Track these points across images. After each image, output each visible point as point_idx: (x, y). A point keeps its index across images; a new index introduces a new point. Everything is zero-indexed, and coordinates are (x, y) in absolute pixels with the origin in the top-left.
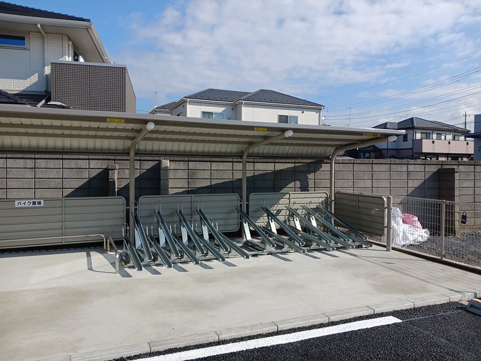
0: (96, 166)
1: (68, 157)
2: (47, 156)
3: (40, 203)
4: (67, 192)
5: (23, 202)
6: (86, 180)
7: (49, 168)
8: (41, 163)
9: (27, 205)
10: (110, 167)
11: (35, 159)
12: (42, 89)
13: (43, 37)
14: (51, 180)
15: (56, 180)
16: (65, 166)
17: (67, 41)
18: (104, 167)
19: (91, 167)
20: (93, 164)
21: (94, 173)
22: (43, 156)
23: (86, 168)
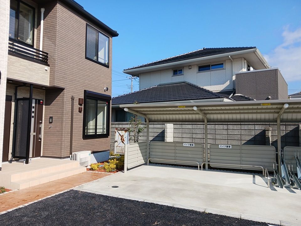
0: (259, 128)
1: (243, 123)
2: (233, 123)
3: (230, 147)
4: (243, 142)
5: (222, 145)
6: (253, 136)
7: (235, 129)
8: (231, 127)
9: (224, 147)
10: (266, 129)
11: (228, 125)
12: (231, 88)
13: (232, 61)
14: (235, 135)
15: (238, 135)
16: (242, 129)
17: (244, 61)
18: (263, 129)
19: (256, 129)
20: (257, 127)
21: (258, 132)
22: (232, 123)
23: (253, 130)
